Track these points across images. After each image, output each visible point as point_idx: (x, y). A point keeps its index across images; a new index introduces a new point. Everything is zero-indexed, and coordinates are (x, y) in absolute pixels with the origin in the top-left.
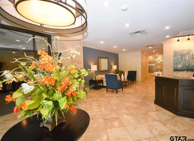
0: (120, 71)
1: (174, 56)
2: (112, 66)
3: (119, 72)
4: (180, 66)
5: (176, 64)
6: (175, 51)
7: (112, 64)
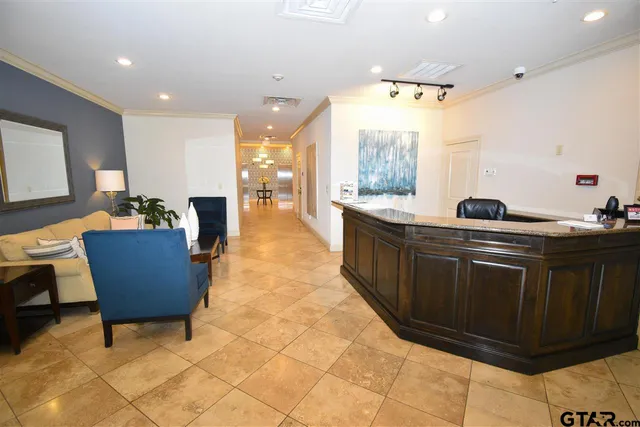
0: (139, 199)
1: (360, 148)
2: (94, 172)
3: (136, 205)
4: (373, 181)
5: (365, 173)
6: (362, 133)
7: (94, 166)
